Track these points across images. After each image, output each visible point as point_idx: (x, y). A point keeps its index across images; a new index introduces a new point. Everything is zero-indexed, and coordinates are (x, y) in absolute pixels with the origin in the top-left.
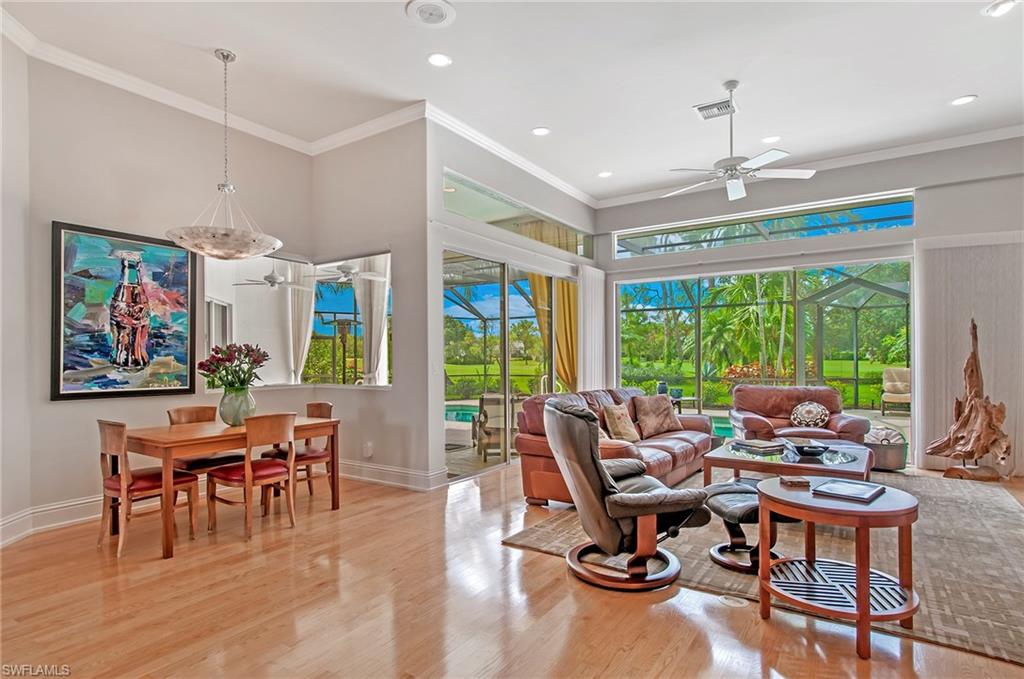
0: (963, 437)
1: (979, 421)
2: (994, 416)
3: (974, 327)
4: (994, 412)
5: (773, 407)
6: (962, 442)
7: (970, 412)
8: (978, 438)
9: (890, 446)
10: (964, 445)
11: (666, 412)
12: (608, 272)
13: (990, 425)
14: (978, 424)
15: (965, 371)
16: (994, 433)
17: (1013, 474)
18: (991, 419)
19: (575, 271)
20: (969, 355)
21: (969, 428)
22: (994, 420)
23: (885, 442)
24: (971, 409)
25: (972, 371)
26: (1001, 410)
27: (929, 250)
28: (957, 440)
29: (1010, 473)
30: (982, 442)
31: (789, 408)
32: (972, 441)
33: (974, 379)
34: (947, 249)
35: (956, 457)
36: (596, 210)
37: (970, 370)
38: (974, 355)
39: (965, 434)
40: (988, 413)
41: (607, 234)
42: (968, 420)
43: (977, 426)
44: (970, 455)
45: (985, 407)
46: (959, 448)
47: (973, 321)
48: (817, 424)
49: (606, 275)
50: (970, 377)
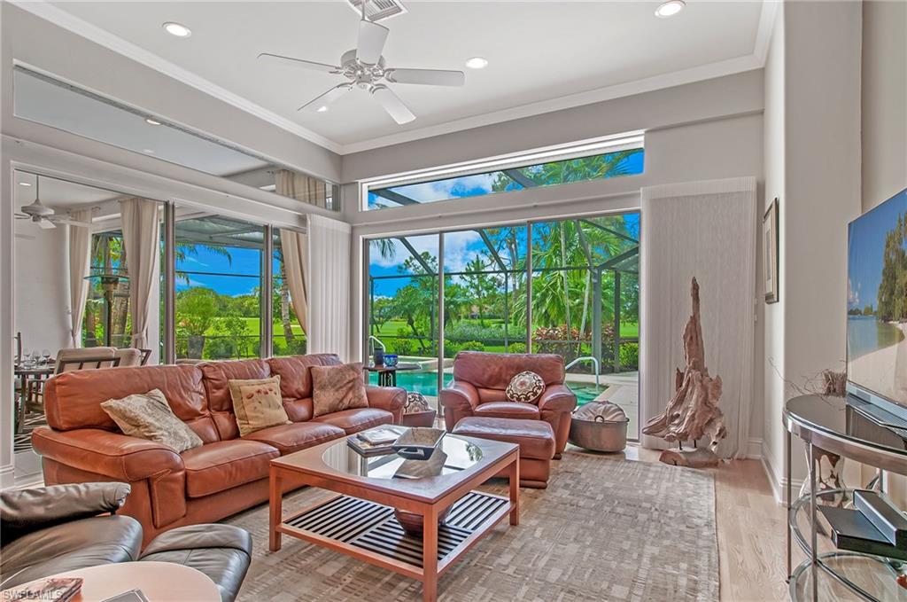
0: (678, 416)
1: (695, 397)
2: (709, 391)
3: (696, 288)
4: (710, 386)
5: (491, 377)
6: (676, 422)
7: (687, 385)
8: (693, 418)
9: (604, 424)
10: (678, 425)
11: (350, 385)
12: (355, 225)
13: (705, 402)
14: (692, 402)
15: (684, 338)
16: (710, 411)
17: (736, 456)
18: (707, 395)
19: (302, 220)
20: (688, 319)
21: (684, 405)
22: (710, 396)
23: (599, 420)
24: (689, 381)
25: (691, 338)
26: (717, 385)
27: (655, 200)
28: (673, 418)
29: (733, 454)
30: (696, 421)
31: (508, 378)
32: (686, 419)
33: (693, 347)
34: (673, 198)
35: (670, 439)
36: (342, 157)
37: (688, 338)
38: (695, 320)
39: (680, 413)
40: (704, 388)
41: (354, 183)
42: (685, 396)
43: (692, 404)
44: (683, 437)
45: (701, 381)
46: (672, 429)
47: (694, 280)
48: (529, 398)
49: (353, 229)
50: (689, 345)
